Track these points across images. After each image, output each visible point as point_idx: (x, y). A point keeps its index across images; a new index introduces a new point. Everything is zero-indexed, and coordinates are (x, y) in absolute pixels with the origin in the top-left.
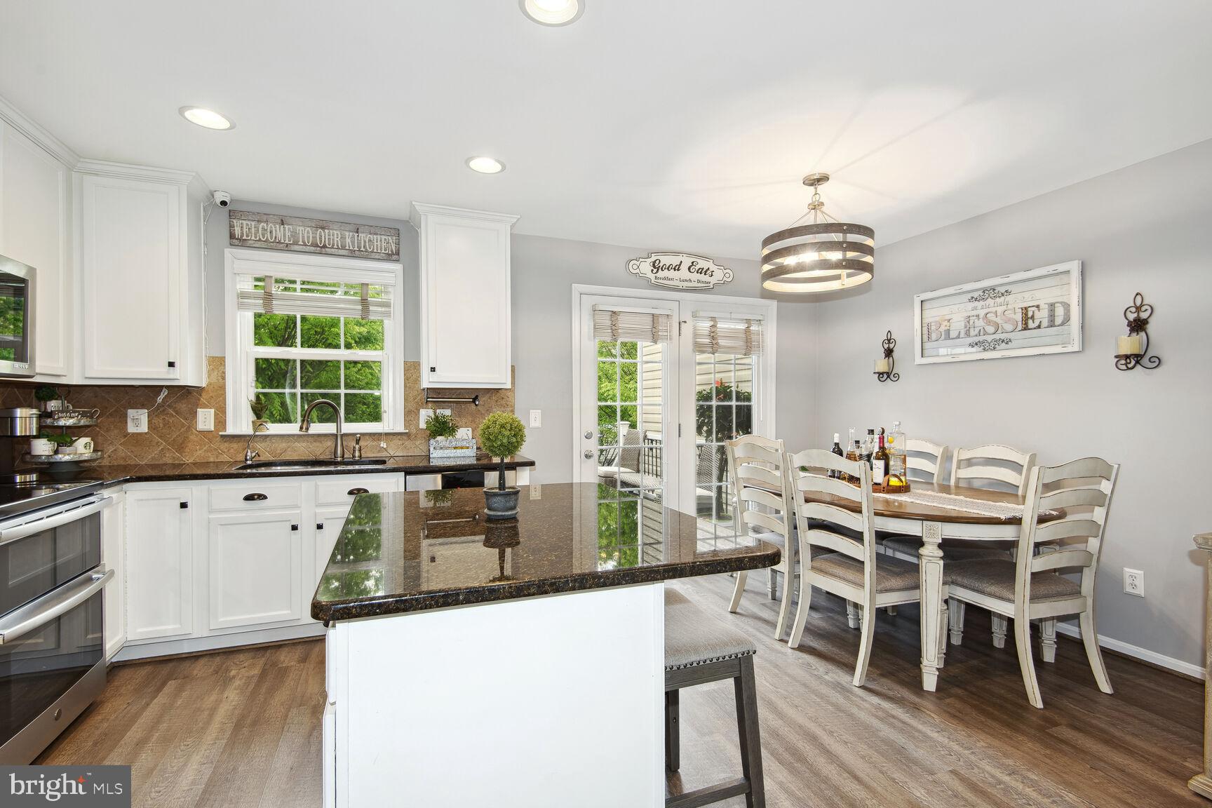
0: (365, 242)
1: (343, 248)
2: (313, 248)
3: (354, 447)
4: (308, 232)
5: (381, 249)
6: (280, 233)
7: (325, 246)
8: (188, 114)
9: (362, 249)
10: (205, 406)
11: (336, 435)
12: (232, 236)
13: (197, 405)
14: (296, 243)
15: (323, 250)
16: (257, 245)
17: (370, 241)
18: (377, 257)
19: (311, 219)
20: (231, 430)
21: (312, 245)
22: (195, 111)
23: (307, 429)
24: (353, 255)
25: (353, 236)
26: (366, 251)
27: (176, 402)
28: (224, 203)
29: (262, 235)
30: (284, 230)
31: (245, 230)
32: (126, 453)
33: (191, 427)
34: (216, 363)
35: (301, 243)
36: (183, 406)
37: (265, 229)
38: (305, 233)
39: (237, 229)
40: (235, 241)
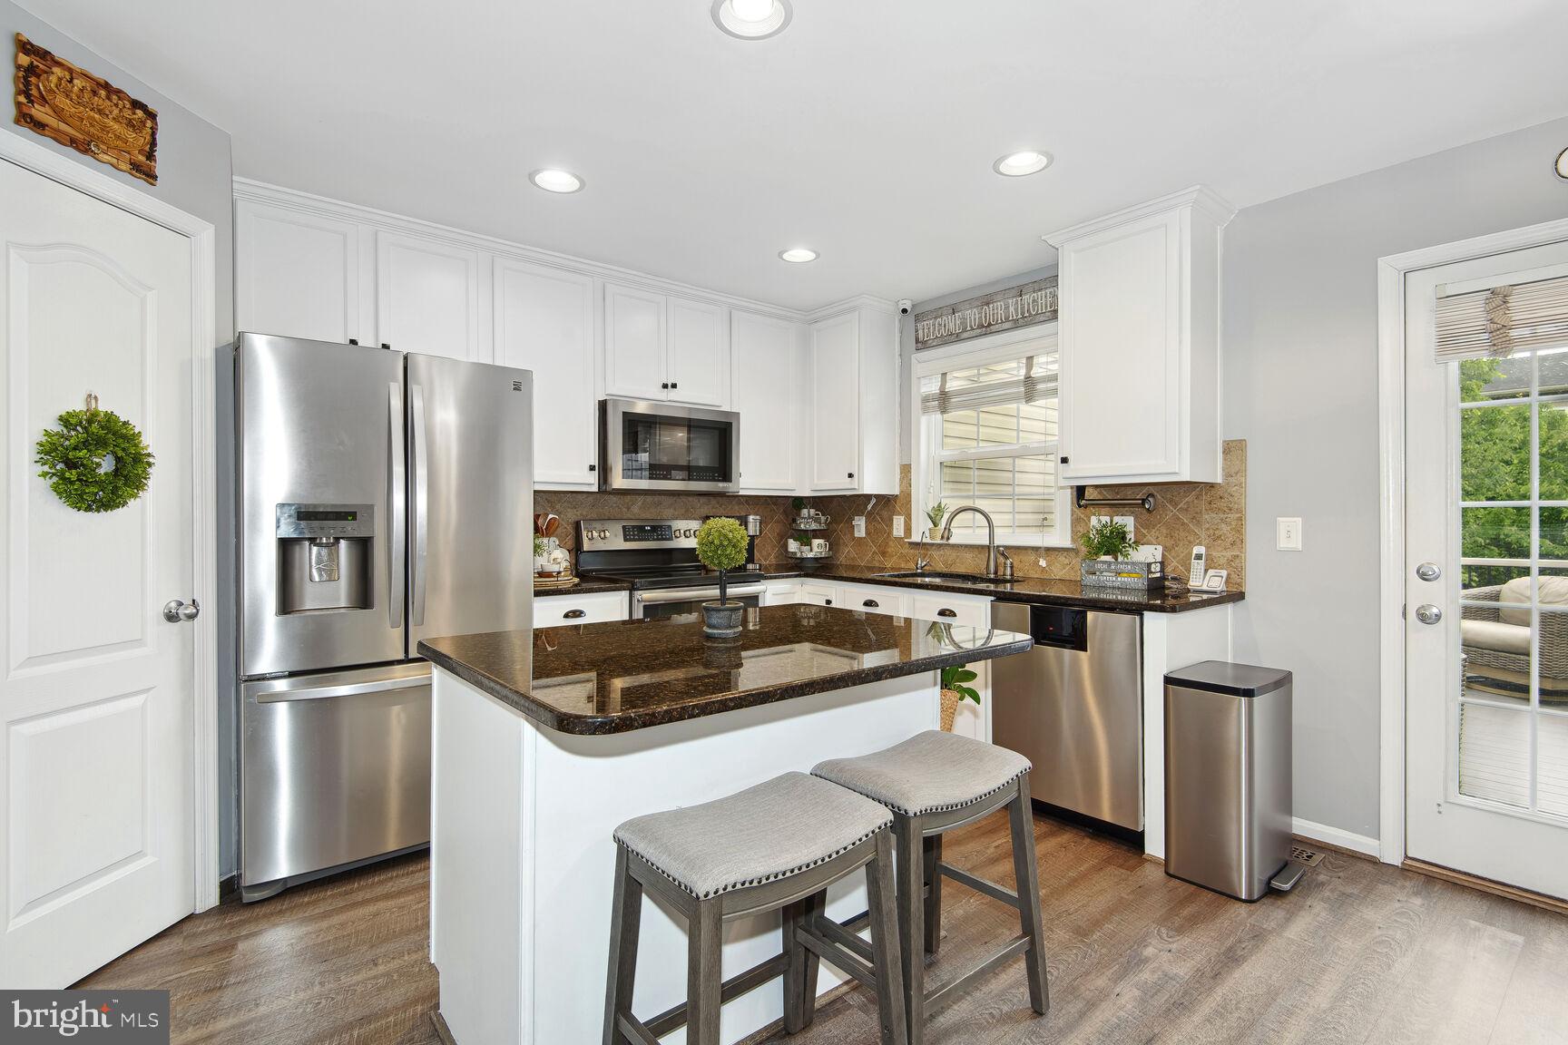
0: (1029, 304)
1: (1007, 319)
2: (979, 331)
3: (1005, 563)
4: (975, 314)
5: (1046, 307)
6: (952, 323)
7: (990, 325)
8: (785, 256)
9: (1026, 314)
10: (899, 514)
11: (989, 547)
12: (917, 341)
13: (894, 512)
14: (965, 330)
15: (988, 329)
16: (934, 344)
17: (1034, 301)
18: (1042, 319)
19: (977, 299)
20: (916, 538)
21: (978, 328)
22: (790, 252)
23: (948, 539)
24: (1017, 325)
25: (1017, 303)
26: (1030, 315)
27: (881, 509)
28: (904, 311)
29: (939, 331)
30: (955, 319)
31: (926, 331)
32: (853, 554)
33: (890, 533)
34: (906, 470)
35: (969, 328)
36: (885, 513)
37: (940, 325)
38: (972, 315)
39: (920, 332)
40: (919, 345)
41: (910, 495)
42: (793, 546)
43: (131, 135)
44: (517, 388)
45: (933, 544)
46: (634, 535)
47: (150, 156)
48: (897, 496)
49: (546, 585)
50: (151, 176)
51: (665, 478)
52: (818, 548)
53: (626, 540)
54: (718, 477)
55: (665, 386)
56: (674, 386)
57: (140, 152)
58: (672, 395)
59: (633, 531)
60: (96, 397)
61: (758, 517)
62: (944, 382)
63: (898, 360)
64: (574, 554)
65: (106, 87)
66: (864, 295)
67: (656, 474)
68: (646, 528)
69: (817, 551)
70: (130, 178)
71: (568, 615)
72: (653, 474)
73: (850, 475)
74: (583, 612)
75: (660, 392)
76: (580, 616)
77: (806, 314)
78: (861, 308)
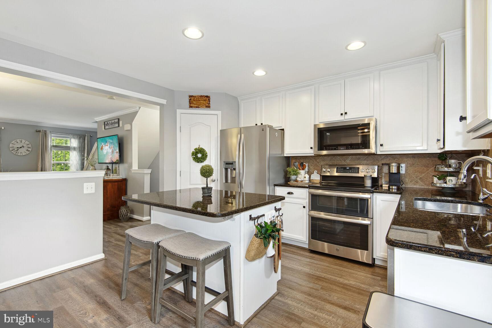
42: (435, 180)
43: (204, 102)
44: (263, 130)
46: (341, 171)
47: (209, 104)
48: (488, 150)
49: (293, 184)
50: (209, 107)
51: (335, 149)
52: (452, 182)
53: (337, 172)
54: (362, 147)
55: (342, 114)
56: (346, 113)
57: (207, 104)
58: (346, 117)
59: (341, 169)
64: (321, 177)
65: (201, 96)
66: (439, 35)
67: (331, 148)
68: (347, 168)
69: (449, 183)
70: (206, 109)
71: (289, 193)
72: (330, 148)
73: (438, 140)
74: (293, 193)
75: (340, 117)
76: (292, 194)
77: (434, 54)
78: (444, 42)
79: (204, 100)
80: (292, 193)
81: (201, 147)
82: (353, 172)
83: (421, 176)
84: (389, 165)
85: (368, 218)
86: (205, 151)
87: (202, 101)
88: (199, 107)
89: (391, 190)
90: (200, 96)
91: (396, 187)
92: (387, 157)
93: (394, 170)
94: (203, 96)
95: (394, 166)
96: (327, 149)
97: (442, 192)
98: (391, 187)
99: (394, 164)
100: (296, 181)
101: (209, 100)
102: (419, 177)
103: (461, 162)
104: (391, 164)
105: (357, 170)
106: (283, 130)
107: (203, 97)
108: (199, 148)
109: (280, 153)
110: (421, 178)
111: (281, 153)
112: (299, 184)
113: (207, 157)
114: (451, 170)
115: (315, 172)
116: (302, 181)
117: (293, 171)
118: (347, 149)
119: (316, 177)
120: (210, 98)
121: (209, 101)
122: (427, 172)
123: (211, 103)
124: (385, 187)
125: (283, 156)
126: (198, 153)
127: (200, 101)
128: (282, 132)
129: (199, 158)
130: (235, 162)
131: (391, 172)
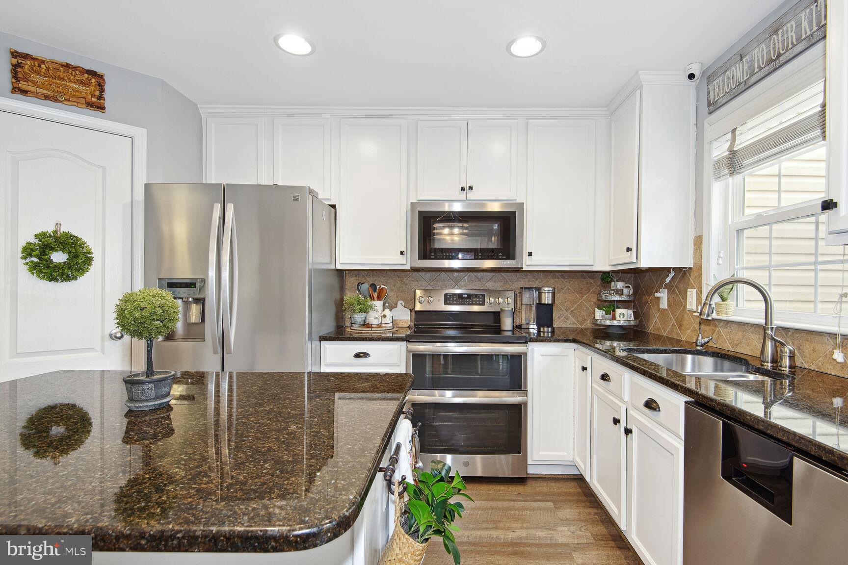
1: (797, 41)
2: (768, 68)
4: (763, 51)
6: (740, 71)
7: (779, 55)
9: (823, 23)
10: (693, 287)
11: (767, 326)
12: (709, 104)
13: (688, 286)
14: (753, 74)
15: (778, 62)
16: (725, 100)
19: (764, 32)
21: (767, 65)
25: (811, 12)
27: (679, 282)
28: (691, 76)
29: (728, 86)
30: (743, 66)
31: (717, 90)
32: (659, 325)
33: (685, 306)
34: (698, 242)
35: (757, 70)
36: (681, 286)
37: (729, 78)
38: (759, 54)
39: (712, 93)
40: (711, 107)
41: (701, 267)
42: (599, 314)
43: (80, 88)
44: (296, 199)
45: (721, 320)
46: (453, 301)
47: (100, 97)
48: (690, 268)
49: (361, 333)
50: (101, 108)
51: (454, 258)
52: (624, 317)
53: (446, 303)
54: (502, 256)
55: (463, 189)
56: (471, 188)
57: (93, 95)
58: (472, 195)
59: (453, 297)
60: (60, 224)
61: (551, 289)
62: (733, 140)
63: (693, 129)
64: (413, 313)
65: (67, 66)
66: (640, 72)
67: (446, 256)
68: (464, 296)
69: (620, 319)
70: (87, 111)
71: (358, 356)
72: (443, 256)
73: (629, 250)
74: (368, 354)
75: (460, 194)
76: (366, 357)
77: (606, 109)
78: (642, 86)
79: (81, 82)
80: (366, 355)
81: (64, 229)
82: (474, 302)
83: (573, 307)
84: (539, 290)
85: (522, 391)
86: (84, 243)
87: (70, 81)
88: (56, 100)
89: (542, 334)
90: (62, 65)
91: (550, 329)
92: (526, 276)
93: (547, 299)
94: (76, 68)
95: (547, 292)
96: (438, 256)
97: (607, 333)
98: (542, 329)
99: (546, 289)
100: (365, 324)
101: (101, 87)
102: (570, 311)
103: (630, 286)
104: (543, 288)
105: (481, 300)
106: (334, 206)
107: (77, 72)
108: (55, 232)
109: (327, 262)
110: (572, 311)
111: (329, 262)
112: (375, 332)
113: (90, 265)
114: (624, 298)
115: (400, 303)
116: (380, 325)
117: (359, 304)
118: (475, 259)
119: (403, 316)
120: (104, 80)
121: (102, 90)
122: (580, 301)
123: (106, 95)
124: (533, 328)
125: (333, 267)
126: (53, 249)
127: (63, 79)
128: (330, 211)
129: (58, 267)
130: (204, 281)
131: (543, 302)
